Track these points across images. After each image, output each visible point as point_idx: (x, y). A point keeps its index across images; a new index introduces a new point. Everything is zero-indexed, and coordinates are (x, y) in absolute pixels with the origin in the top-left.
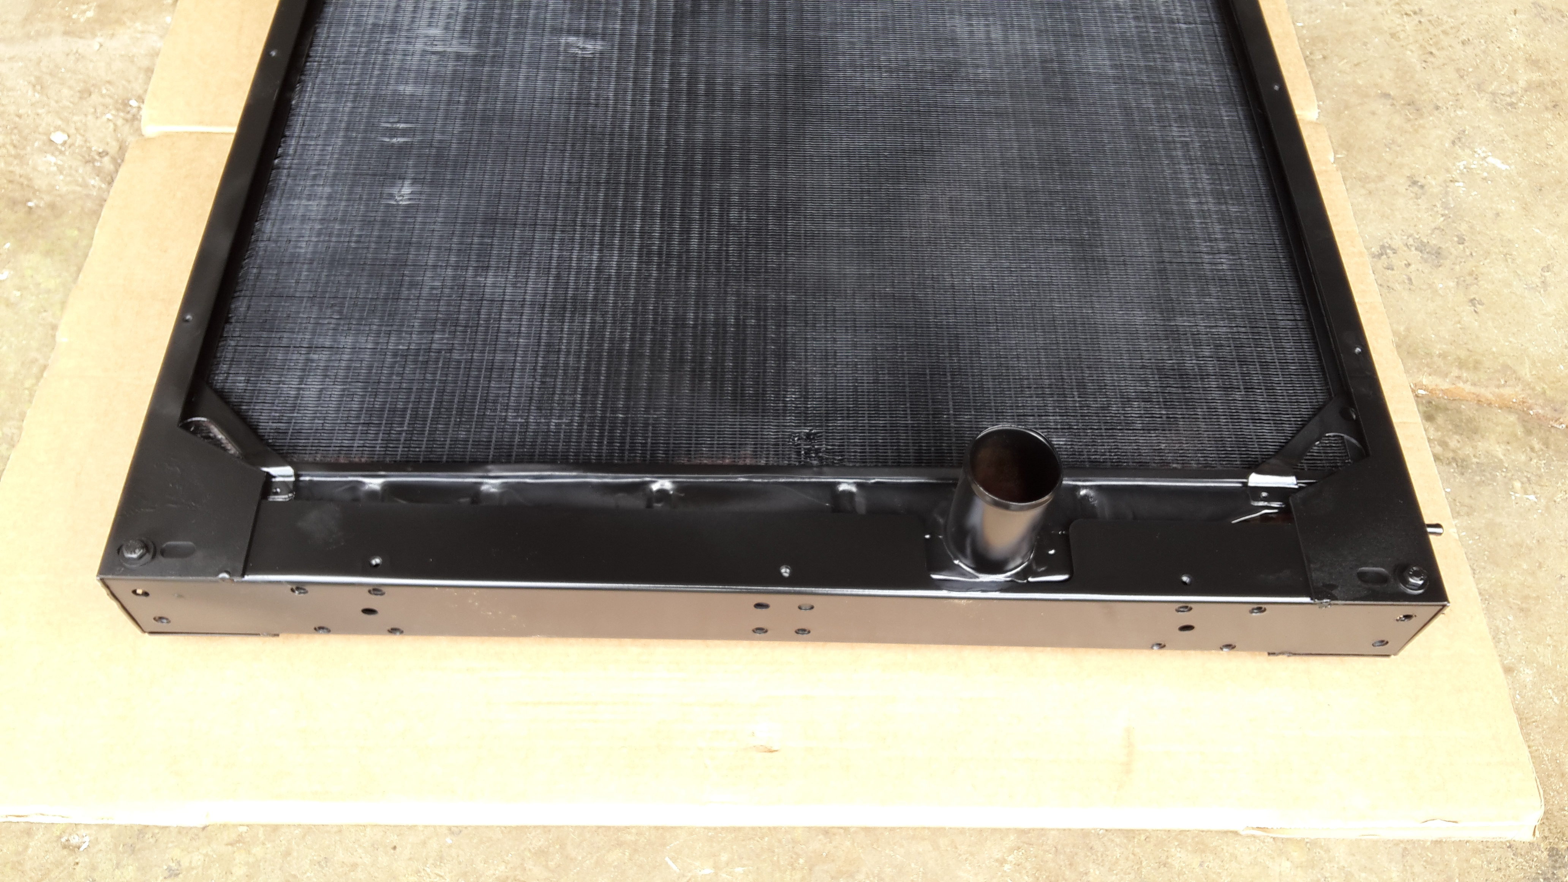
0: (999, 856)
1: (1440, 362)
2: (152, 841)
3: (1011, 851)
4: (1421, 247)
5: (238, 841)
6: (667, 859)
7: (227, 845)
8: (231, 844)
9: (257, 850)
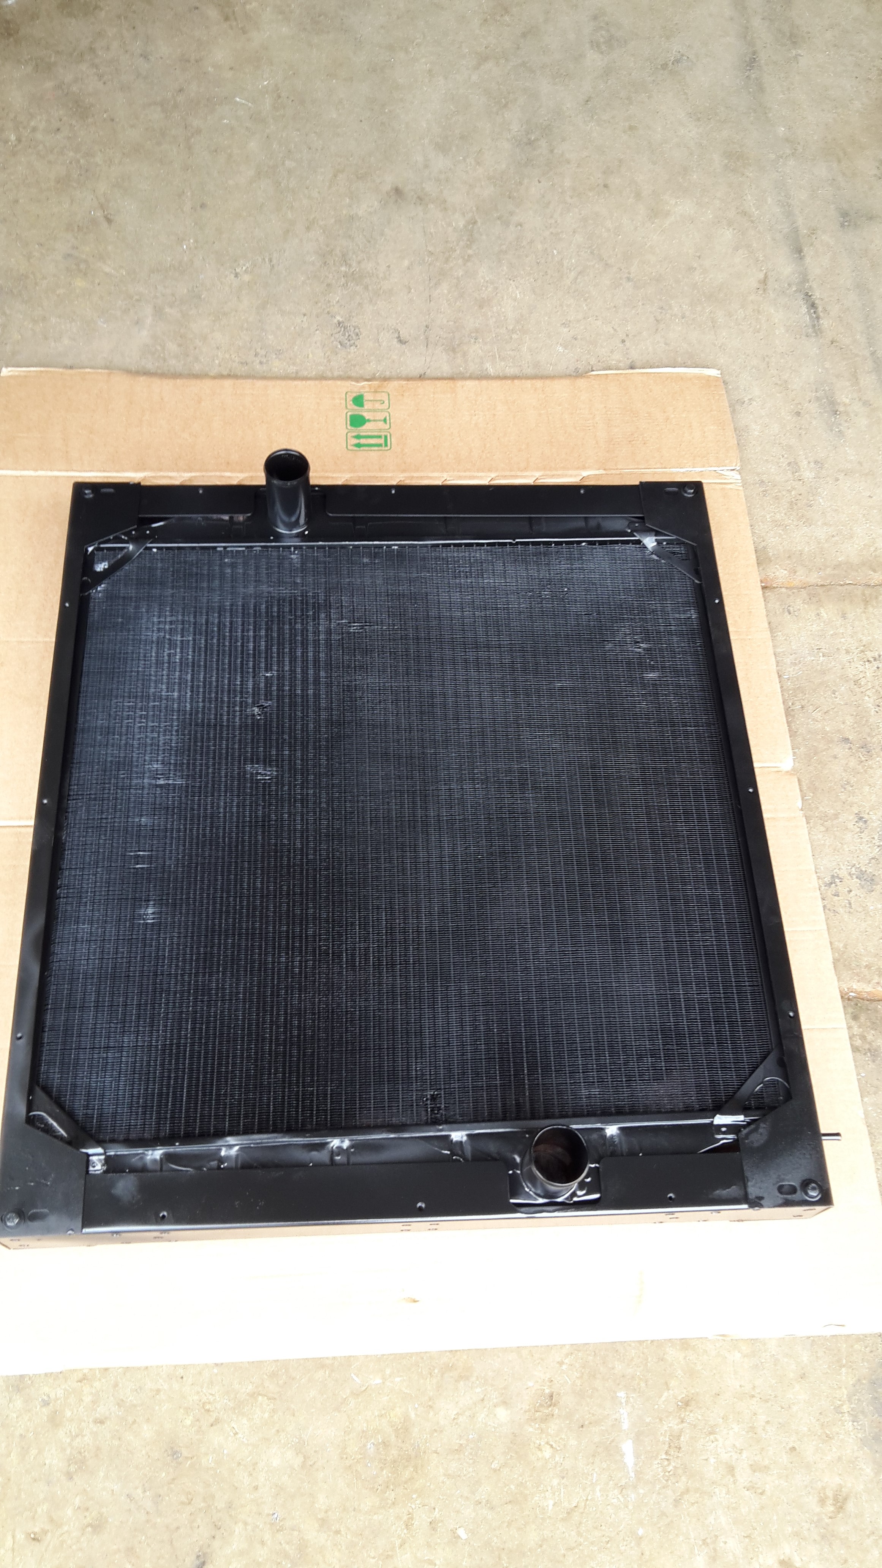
0: (559, 1359)
1: (865, 971)
2: (29, 1382)
3: (567, 1355)
4: (861, 874)
5: (83, 1379)
6: (352, 1375)
7: (77, 1382)
8: (80, 1381)
9: (97, 1384)
